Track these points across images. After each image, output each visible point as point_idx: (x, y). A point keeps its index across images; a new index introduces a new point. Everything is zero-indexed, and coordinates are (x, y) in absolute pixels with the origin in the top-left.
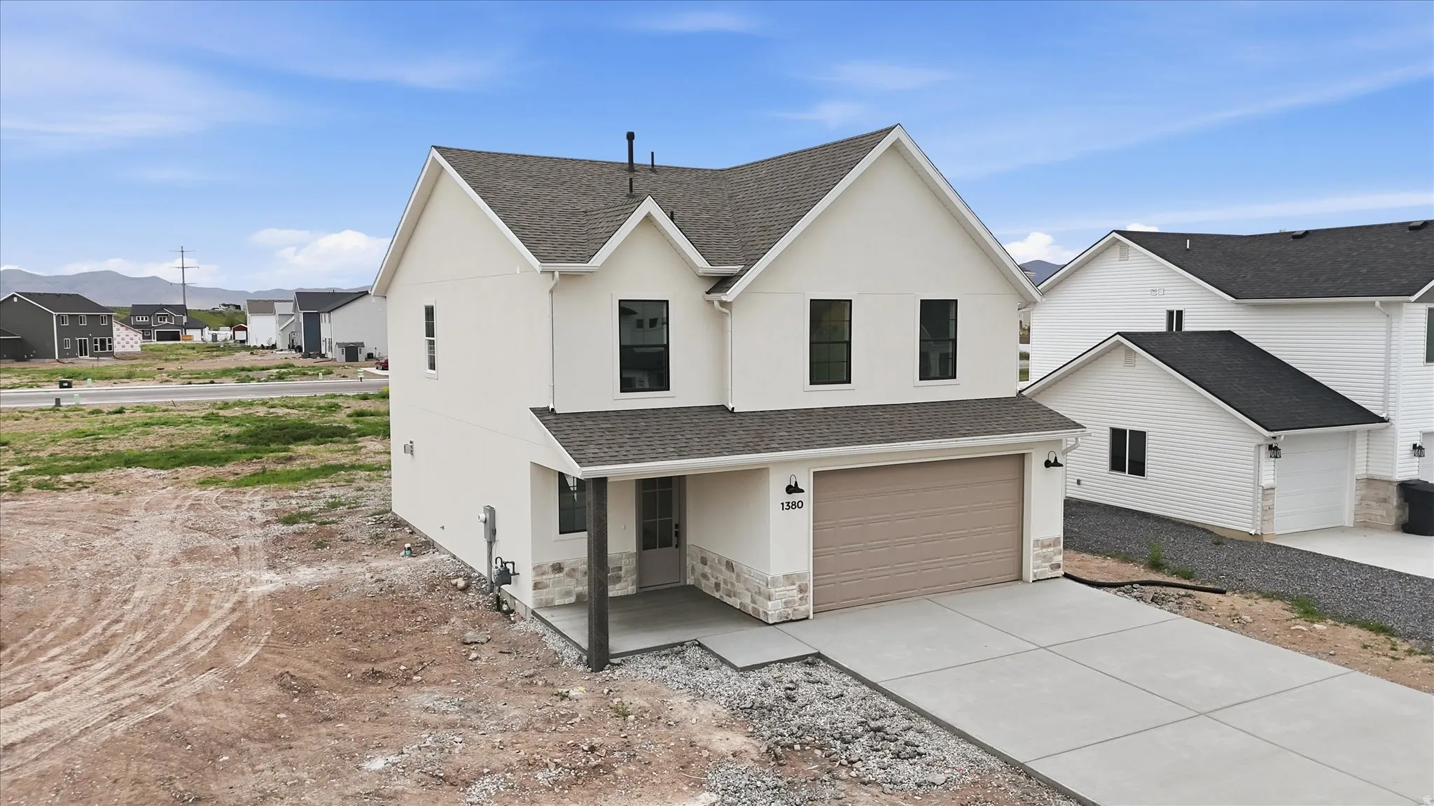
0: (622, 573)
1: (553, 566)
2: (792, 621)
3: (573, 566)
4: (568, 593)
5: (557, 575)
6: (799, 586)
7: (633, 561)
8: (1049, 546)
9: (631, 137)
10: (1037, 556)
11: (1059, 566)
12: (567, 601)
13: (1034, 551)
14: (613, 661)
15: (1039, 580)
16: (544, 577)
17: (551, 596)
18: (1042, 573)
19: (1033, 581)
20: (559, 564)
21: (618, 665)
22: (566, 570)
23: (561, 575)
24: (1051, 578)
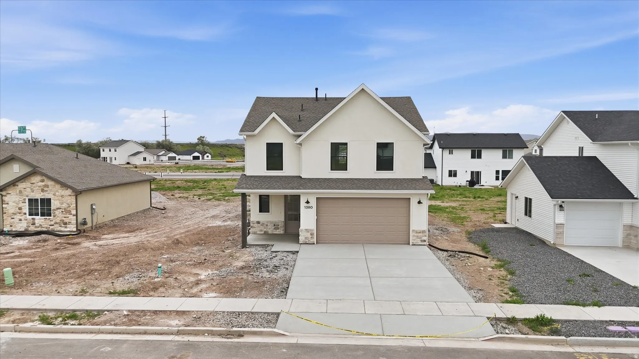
0: (279, 227)
1: (257, 222)
2: (308, 244)
3: (263, 223)
4: (261, 231)
5: (258, 225)
6: (311, 233)
7: (283, 224)
8: (420, 233)
9: (317, 89)
10: (414, 236)
11: (425, 241)
12: (261, 233)
13: (412, 234)
14: (247, 246)
15: (414, 245)
16: (254, 225)
17: (256, 231)
18: (416, 242)
19: (412, 245)
20: (259, 221)
21: (248, 247)
22: (261, 224)
23: (259, 225)
24: (421, 245)
